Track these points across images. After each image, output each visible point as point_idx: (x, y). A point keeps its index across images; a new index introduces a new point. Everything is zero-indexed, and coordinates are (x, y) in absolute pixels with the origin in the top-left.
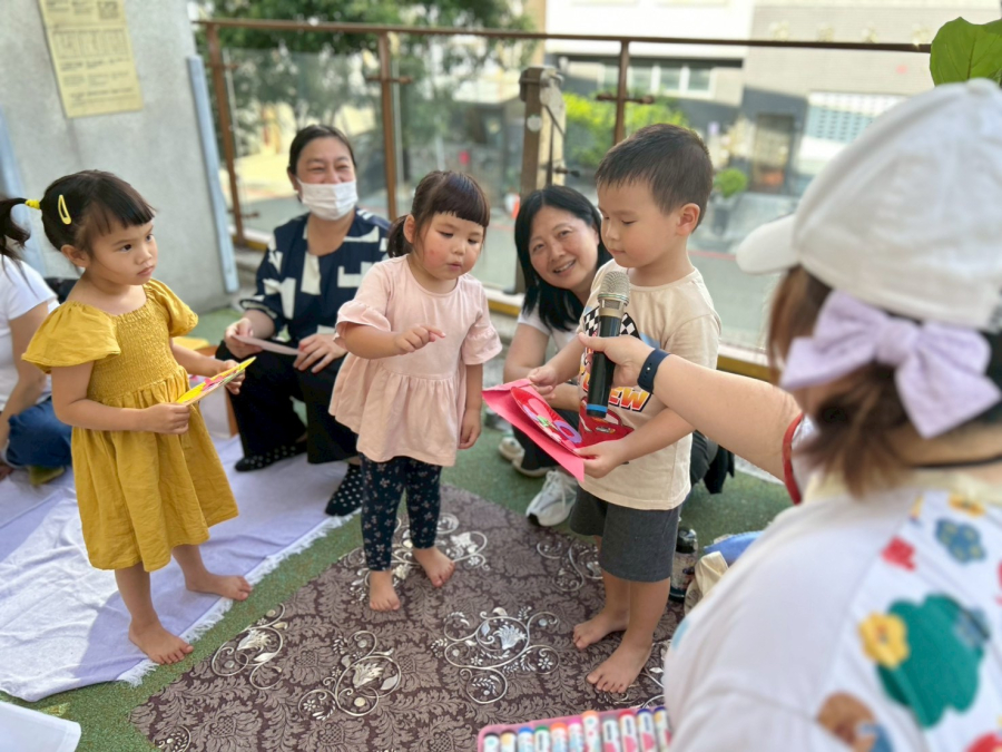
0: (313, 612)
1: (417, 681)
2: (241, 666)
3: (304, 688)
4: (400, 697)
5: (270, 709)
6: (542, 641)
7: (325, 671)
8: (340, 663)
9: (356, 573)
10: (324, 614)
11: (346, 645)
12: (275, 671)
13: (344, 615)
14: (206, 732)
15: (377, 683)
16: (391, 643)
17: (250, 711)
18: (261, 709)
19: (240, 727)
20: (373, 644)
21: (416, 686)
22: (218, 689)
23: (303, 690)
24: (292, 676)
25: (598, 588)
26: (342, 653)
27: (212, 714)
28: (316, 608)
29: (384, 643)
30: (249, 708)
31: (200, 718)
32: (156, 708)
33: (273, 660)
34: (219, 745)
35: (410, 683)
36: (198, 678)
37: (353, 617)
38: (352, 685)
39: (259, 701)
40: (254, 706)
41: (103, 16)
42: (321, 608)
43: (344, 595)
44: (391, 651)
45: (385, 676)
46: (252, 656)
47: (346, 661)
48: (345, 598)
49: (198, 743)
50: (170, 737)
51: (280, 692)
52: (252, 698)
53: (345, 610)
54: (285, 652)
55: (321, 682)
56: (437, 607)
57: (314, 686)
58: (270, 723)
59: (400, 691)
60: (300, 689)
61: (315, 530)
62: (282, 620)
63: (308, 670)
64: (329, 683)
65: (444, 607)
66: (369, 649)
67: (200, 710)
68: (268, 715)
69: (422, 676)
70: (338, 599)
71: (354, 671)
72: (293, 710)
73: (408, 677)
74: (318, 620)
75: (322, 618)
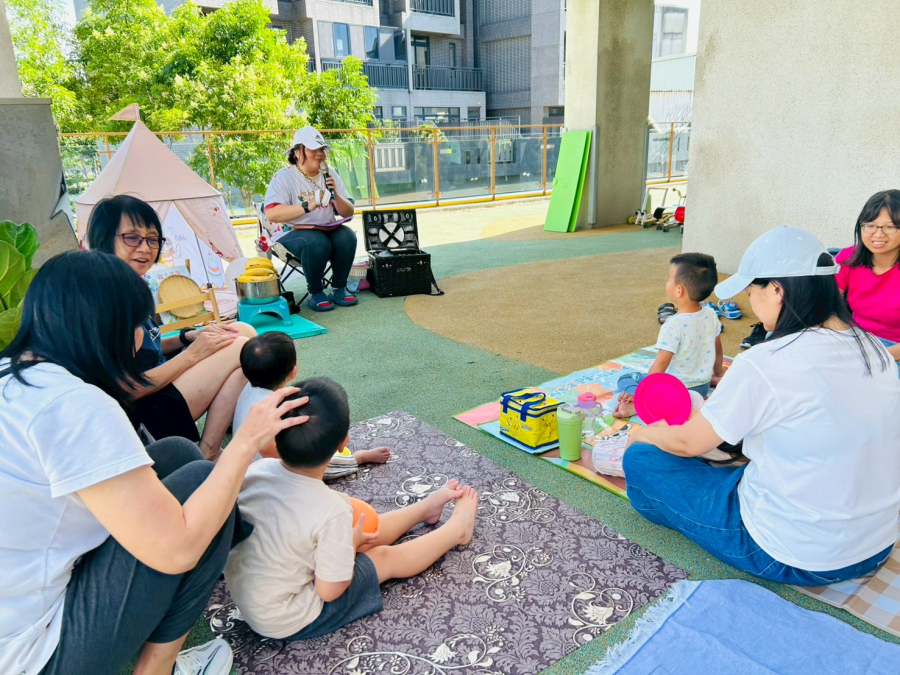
0: (544, 629)
1: (462, 557)
2: (605, 592)
3: (550, 568)
4: (477, 549)
5: (575, 559)
7: (533, 577)
8: (521, 581)
9: (495, 662)
10: (532, 624)
11: (514, 593)
12: (575, 584)
13: (513, 618)
14: (619, 554)
15: (493, 560)
16: (474, 586)
17: (589, 560)
18: (581, 558)
20: (490, 589)
22: (620, 579)
24: (560, 578)
26: (518, 588)
27: (619, 563)
28: (540, 631)
29: (480, 588)
31: (627, 563)
33: (578, 593)
35: (467, 556)
36: (640, 591)
37: (505, 615)
38: (512, 563)
39: (584, 565)
40: (587, 562)
42: (536, 631)
43: (510, 639)
44: (474, 581)
45: (486, 564)
46: (597, 600)
47: (515, 581)
48: (510, 636)
51: (569, 569)
52: (590, 568)
53: (511, 623)
54: (568, 597)
55: (536, 568)
57: (541, 568)
58: (573, 551)
59: (476, 553)
60: (553, 568)
62: (574, 627)
64: (530, 566)
66: (495, 586)
68: (576, 556)
70: (517, 635)
71: (510, 572)
72: (557, 556)
74: (539, 620)
75: (534, 620)
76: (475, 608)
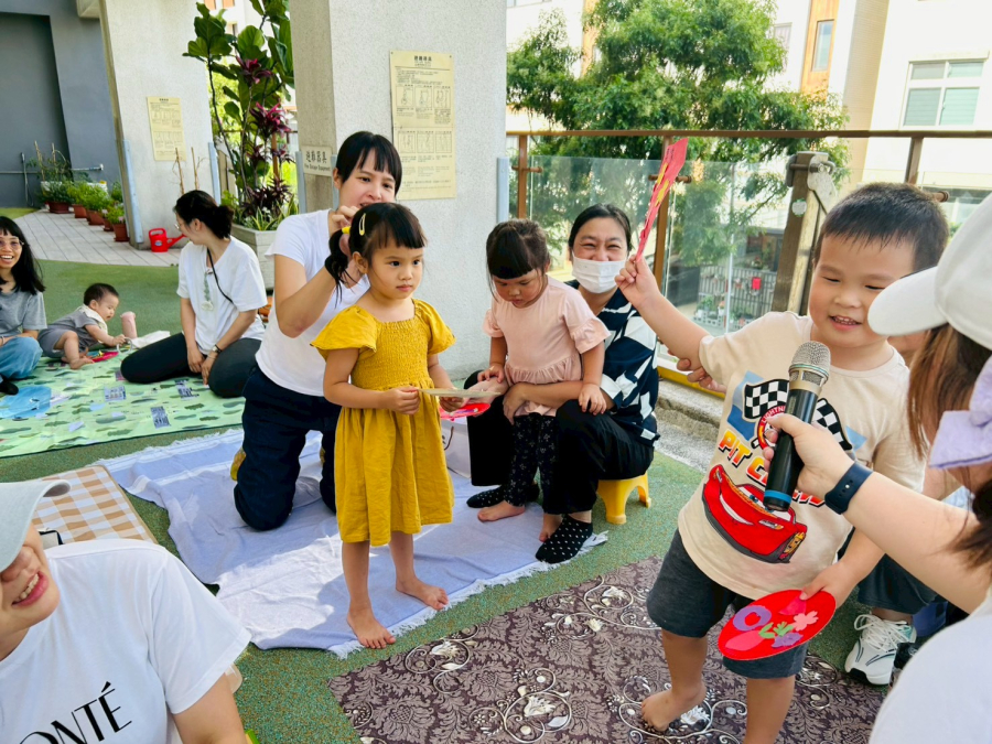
0: (503, 639)
1: (585, 728)
2: (429, 668)
3: (478, 703)
4: (566, 737)
5: (445, 712)
6: (726, 728)
7: (502, 694)
8: (516, 691)
9: (550, 616)
10: (513, 644)
11: (525, 676)
12: (457, 681)
13: (530, 649)
14: (387, 714)
15: (547, 718)
16: (568, 687)
17: (427, 708)
18: (437, 710)
19: (415, 719)
20: (551, 682)
21: (584, 732)
22: (405, 682)
23: (477, 704)
24: (471, 689)
25: (802, 694)
26: (521, 682)
27: (395, 701)
28: (507, 637)
29: (562, 685)
30: (427, 705)
31: (385, 701)
32: (352, 682)
33: (457, 670)
34: (394, 728)
35: (578, 728)
36: (392, 668)
37: (538, 653)
38: (523, 713)
39: (437, 701)
40: (432, 705)
41: (437, 121)
42: (511, 638)
43: (535, 632)
44: (568, 693)
45: (555, 714)
46: (440, 662)
47: (522, 691)
48: (535, 634)
49: (377, 721)
50: (356, 709)
51: (456, 699)
52: (432, 697)
53: (533, 646)
54: (469, 667)
55: (495, 703)
56: (621, 667)
57: (489, 703)
58: (441, 723)
59: (567, 732)
60: (475, 702)
61: (522, 569)
62: (474, 639)
63: (486, 688)
64: (501, 705)
65: (629, 668)
66: (546, 686)
67: (386, 694)
68: (441, 716)
69: (591, 724)
70: (529, 634)
71: (527, 702)
72: (464, 718)
73: (577, 721)
74: (506, 647)
75: (510, 647)
76: (567, 663)
